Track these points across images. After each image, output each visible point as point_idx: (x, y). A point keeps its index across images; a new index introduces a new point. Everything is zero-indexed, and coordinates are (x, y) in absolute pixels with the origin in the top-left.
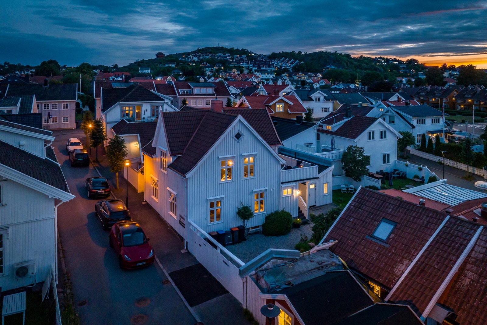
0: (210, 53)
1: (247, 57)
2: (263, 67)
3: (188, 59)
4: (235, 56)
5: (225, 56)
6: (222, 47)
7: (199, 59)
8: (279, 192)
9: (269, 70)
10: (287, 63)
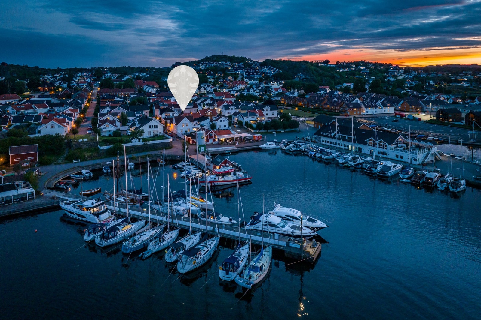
0: (215, 61)
1: (244, 64)
2: (252, 74)
3: (198, 67)
4: (234, 64)
5: (226, 64)
6: (225, 56)
7: (205, 67)
8: (192, 129)
9: (256, 76)
10: (271, 70)
